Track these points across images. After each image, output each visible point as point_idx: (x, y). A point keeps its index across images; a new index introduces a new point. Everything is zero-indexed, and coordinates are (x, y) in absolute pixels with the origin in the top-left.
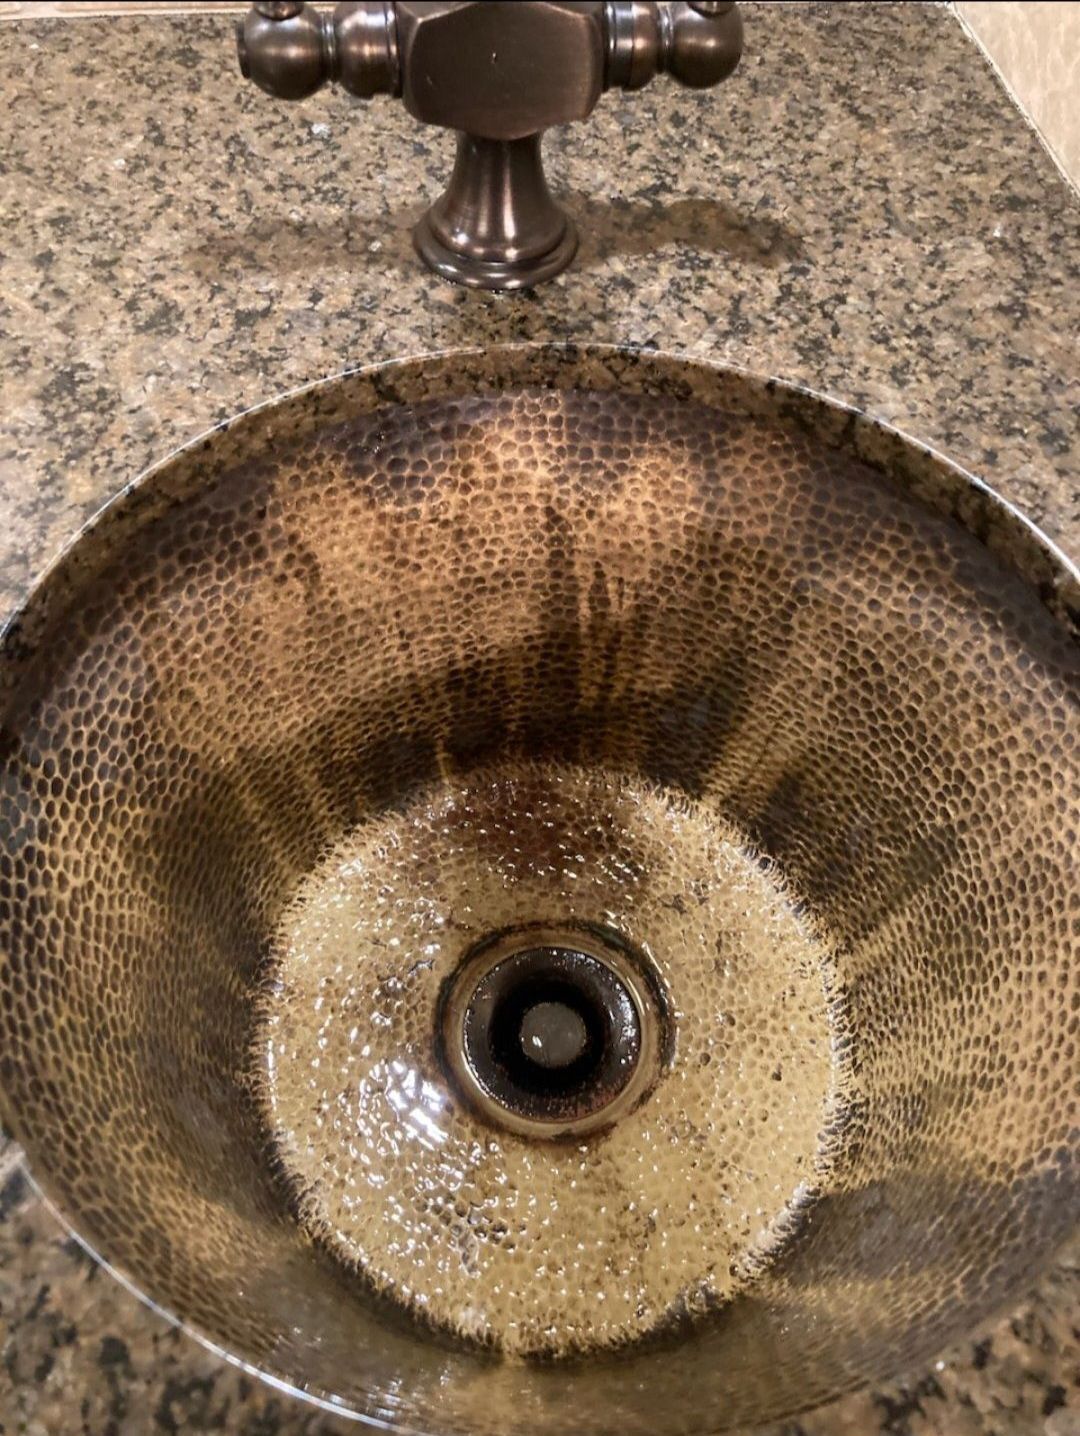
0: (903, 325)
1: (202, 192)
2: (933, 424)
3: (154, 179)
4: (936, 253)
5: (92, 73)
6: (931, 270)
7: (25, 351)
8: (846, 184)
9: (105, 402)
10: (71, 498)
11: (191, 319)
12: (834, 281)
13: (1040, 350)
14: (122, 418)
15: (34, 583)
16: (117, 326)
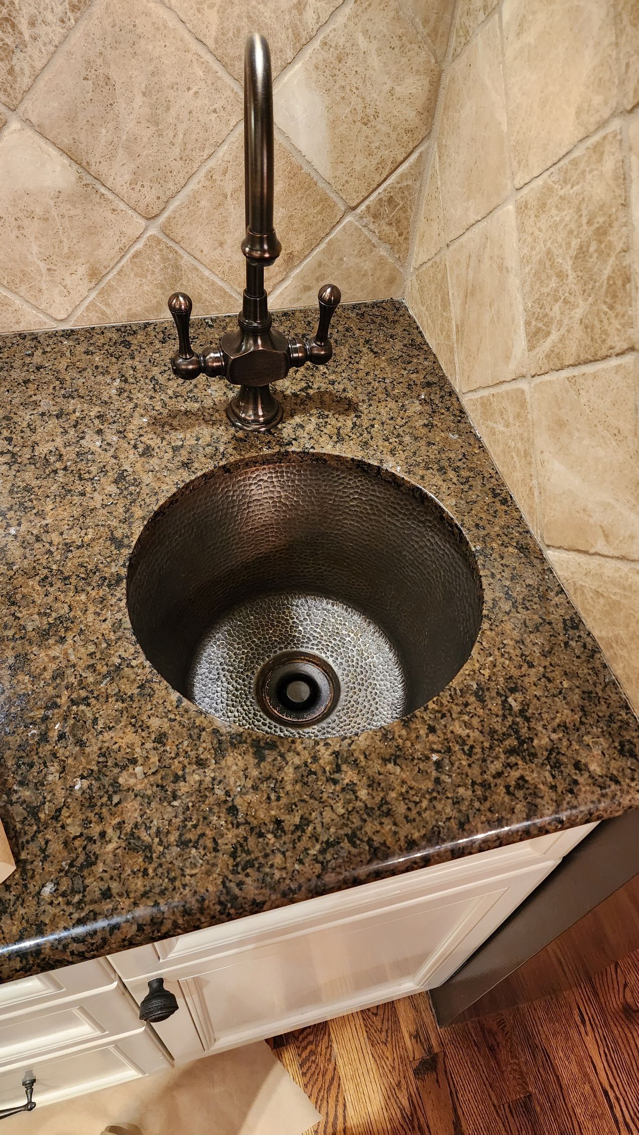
0: (393, 434)
1: (147, 401)
2: (404, 468)
3: (128, 397)
4: (403, 406)
5: (92, 354)
6: (402, 412)
7: (104, 466)
8: (371, 381)
9: (137, 483)
10: (136, 516)
11: (157, 450)
12: (370, 420)
13: (438, 439)
14: (144, 488)
15: (133, 544)
16: (132, 455)
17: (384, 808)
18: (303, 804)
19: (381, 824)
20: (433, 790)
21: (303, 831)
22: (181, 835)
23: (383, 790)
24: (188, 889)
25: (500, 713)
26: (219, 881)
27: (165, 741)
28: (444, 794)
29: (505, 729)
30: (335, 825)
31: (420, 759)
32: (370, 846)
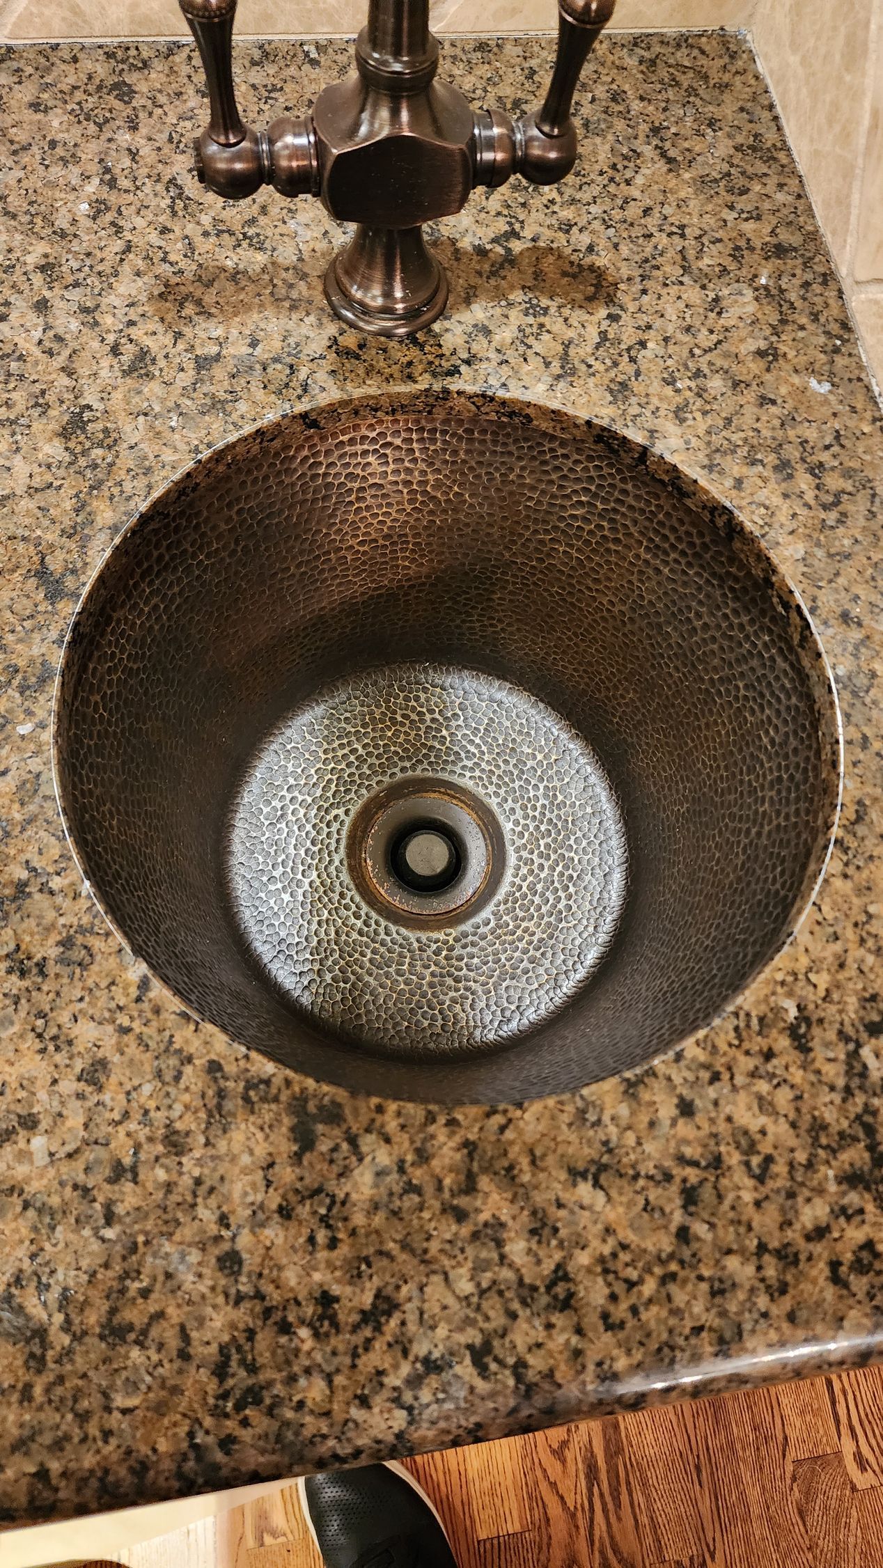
0: (687, 368)
1: (154, 238)
2: (701, 455)
3: (113, 224)
4: (717, 300)
5: (46, 111)
6: (712, 315)
7: (43, 392)
8: (654, 230)
9: (110, 440)
10: (99, 521)
11: (162, 363)
12: (638, 328)
13: (783, 390)
14: (124, 453)
15: (85, 591)
16: (107, 370)
17: (560, 1289)
18: (385, 1262)
19: (549, 1326)
20: (671, 1256)
21: (378, 1329)
22: (113, 1311)
23: (561, 1245)
24: (113, 1441)
25: (841, 1082)
26: (183, 1430)
27: (103, 1079)
28: (694, 1267)
29: (845, 1124)
30: (449, 1321)
31: (650, 1178)
32: (519, 1378)
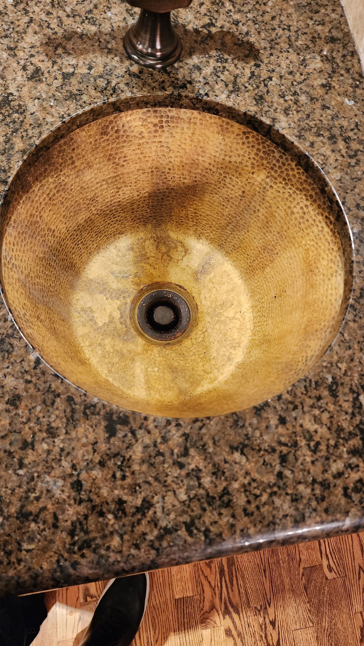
0: (290, 91)
1: (43, 16)
2: (295, 131)
3: (24, 9)
4: (304, 60)
6: (302, 67)
8: (276, 27)
9: (21, 110)
10: (16, 148)
11: (46, 75)
12: (269, 71)
13: (333, 103)
14: (28, 116)
15: (10, 180)
16: (20, 77)
17: (225, 499)
18: (147, 486)
19: (220, 514)
20: (275, 484)
21: (144, 515)
22: (22, 507)
23: (226, 479)
24: (23, 564)
25: (350, 411)
26: (54, 559)
27: (18, 403)
28: (284, 489)
29: (352, 428)
30: (175, 511)
31: (266, 451)
32: (206, 536)
